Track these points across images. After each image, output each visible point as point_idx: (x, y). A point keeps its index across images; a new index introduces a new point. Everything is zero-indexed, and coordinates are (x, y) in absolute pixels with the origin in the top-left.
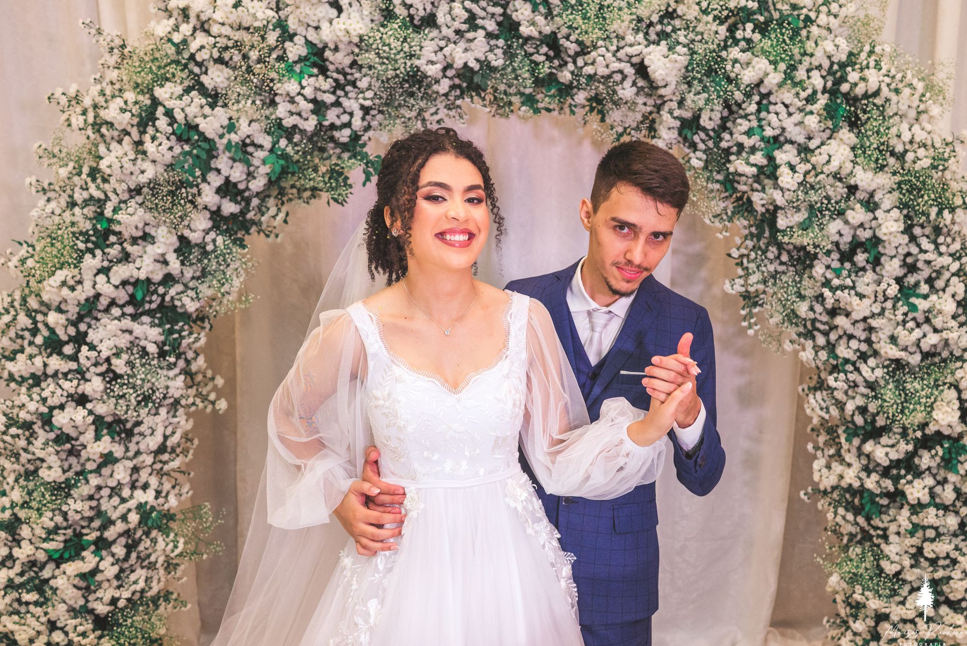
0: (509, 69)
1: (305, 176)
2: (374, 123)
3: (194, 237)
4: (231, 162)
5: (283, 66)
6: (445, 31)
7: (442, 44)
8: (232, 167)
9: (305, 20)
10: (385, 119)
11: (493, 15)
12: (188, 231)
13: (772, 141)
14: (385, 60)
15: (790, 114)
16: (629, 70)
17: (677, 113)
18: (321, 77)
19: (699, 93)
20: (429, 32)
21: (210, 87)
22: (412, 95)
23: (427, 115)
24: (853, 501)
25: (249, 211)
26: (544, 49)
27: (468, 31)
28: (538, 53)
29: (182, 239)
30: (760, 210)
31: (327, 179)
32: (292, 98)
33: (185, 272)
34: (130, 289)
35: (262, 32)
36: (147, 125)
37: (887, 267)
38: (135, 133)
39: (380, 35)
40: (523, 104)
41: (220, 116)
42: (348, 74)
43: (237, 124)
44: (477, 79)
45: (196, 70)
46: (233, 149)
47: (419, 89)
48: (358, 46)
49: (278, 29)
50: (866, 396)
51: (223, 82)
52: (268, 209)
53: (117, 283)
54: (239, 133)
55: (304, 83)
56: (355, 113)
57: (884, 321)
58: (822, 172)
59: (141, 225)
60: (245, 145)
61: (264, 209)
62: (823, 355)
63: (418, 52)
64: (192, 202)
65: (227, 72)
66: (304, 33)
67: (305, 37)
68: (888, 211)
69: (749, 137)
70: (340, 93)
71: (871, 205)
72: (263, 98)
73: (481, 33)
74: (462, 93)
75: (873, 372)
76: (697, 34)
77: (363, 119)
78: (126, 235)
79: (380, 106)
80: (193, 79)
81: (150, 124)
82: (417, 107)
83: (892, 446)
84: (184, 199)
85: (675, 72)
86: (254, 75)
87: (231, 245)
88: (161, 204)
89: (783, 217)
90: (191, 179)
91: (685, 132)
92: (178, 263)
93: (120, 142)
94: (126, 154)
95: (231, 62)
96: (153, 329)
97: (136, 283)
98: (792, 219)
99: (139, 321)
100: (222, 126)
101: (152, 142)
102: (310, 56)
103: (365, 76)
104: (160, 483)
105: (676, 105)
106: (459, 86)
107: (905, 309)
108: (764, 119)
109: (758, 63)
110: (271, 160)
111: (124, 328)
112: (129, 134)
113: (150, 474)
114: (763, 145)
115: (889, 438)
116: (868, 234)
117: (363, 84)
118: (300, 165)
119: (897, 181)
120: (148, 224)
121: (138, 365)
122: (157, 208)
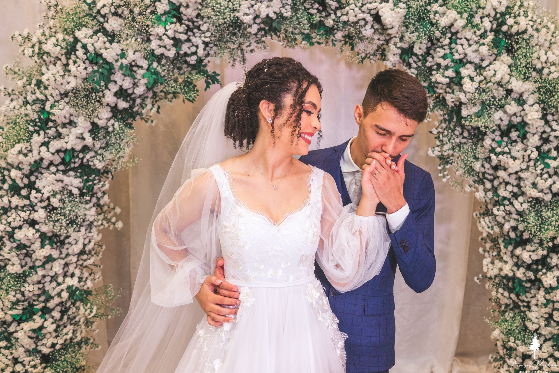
0: (295, 18)
1: (168, 85)
2: (212, 52)
3: (101, 123)
4: (123, 76)
5: (154, 17)
7: (253, 2)
8: (124, 80)
10: (218, 49)
12: (97, 119)
13: (458, 62)
14: (218, 13)
15: (470, 45)
16: (369, 18)
17: (399, 45)
18: (178, 24)
19: (413, 32)
21: (110, 30)
22: (234, 34)
23: (244, 47)
24: (508, 284)
25: (135, 107)
26: (316, 5)
28: (312, 8)
29: (93, 124)
30: (451, 104)
31: (182, 87)
32: (160, 37)
33: (96, 144)
34: (62, 155)
36: (71, 54)
37: (531, 140)
38: (63, 58)
40: (303, 39)
41: (116, 48)
42: (195, 22)
43: (126, 53)
44: (274, 25)
45: (101, 20)
46: (124, 69)
47: (239, 31)
48: (201, 5)
50: (517, 220)
51: (117, 27)
52: (146, 105)
53: (53, 152)
54: (128, 58)
55: (168, 27)
56: (199, 46)
57: (529, 174)
58: (490, 81)
59: (68, 116)
60: (131, 66)
61: (144, 105)
62: (490, 194)
63: (238, 8)
64: (99, 101)
65: (120, 21)
68: (532, 105)
69: (445, 60)
70: (190, 33)
71: (521, 101)
72: (142, 37)
74: (266, 33)
75: (521, 206)
77: (205, 49)
78: (59, 122)
79: (215, 42)
80: (99, 25)
81: (73, 53)
82: (238, 42)
83: (534, 251)
84: (94, 100)
85: (398, 19)
86: (136, 23)
87: (123, 128)
88: (80, 102)
89: (465, 109)
90: (98, 87)
91: (404, 56)
92: (91, 139)
93: (55, 64)
94: (58, 72)
95: (122, 15)
96: (76, 179)
97: (65, 151)
98: (471, 110)
99: (68, 174)
100: (117, 55)
101: (74, 65)
102: (171, 11)
103: (205, 23)
104: (82, 273)
105: (399, 40)
106: (264, 29)
107: (542, 166)
108: (454, 48)
109: (450, 13)
110: (147, 75)
111: (58, 179)
112: (60, 59)
113: (76, 268)
114: (453, 64)
115: (532, 246)
116: (519, 120)
117: (204, 28)
118: (166, 78)
119: (537, 87)
120: (72, 115)
121: (67, 201)
122: (77, 105)
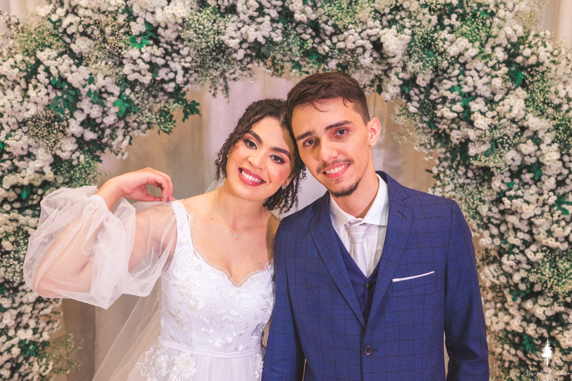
0: (286, 44)
1: (142, 114)
2: (191, 79)
3: (64, 155)
4: (91, 104)
5: (128, 38)
6: (242, 17)
7: (240, 25)
8: (91, 108)
9: (145, 7)
10: (199, 76)
11: (275, 6)
12: (60, 151)
13: (467, 95)
14: (200, 36)
15: (481, 78)
16: (369, 46)
17: (401, 75)
18: (155, 47)
19: (417, 61)
20: (232, 17)
21: (77, 52)
22: (218, 60)
23: (227, 75)
24: (514, 340)
25: (104, 138)
26: (310, 31)
27: (259, 17)
28: (305, 33)
29: (55, 157)
30: (455, 141)
31: (158, 117)
32: (135, 60)
33: (58, 179)
34: (18, 191)
35: (115, 14)
36: (31, 78)
37: (547, 183)
38: (23, 82)
39: (197, 17)
40: (293, 67)
41: (83, 72)
42: (174, 45)
43: (95, 78)
44: (263, 50)
45: (68, 40)
46: (92, 95)
47: (223, 56)
48: (181, 26)
49: (125, 14)
50: (528, 271)
51: (86, 49)
52: (117, 137)
53: (8, 187)
54: (97, 84)
55: (143, 50)
56: (178, 72)
57: (543, 220)
58: (505, 117)
59: (25, 147)
60: (101, 93)
61: (114, 136)
62: (497, 241)
63: (223, 31)
64: (62, 132)
65: (89, 42)
66: (144, 16)
67: (145, 19)
68: (550, 145)
69: (452, 92)
70: (168, 58)
71: (537, 140)
72: (114, 60)
73: (267, 18)
74: (252, 60)
75: (535, 255)
76: (417, 21)
77: (184, 76)
78: (15, 153)
79: (195, 68)
80: (65, 46)
81: (34, 77)
82: (221, 68)
83: (547, 306)
84: (56, 129)
85: (401, 47)
86: (108, 44)
87: (90, 161)
88: (40, 133)
89: (473, 147)
90: (62, 116)
91: (404, 88)
92: (52, 173)
93: (13, 89)
94: (16, 97)
95: (92, 36)
96: (33, 219)
97: (22, 187)
98: (479, 149)
99: (24, 213)
100: (84, 79)
101: (34, 90)
102: (147, 32)
103: (185, 46)
104: (37, 323)
105: (401, 69)
106: (250, 55)
107: (560, 212)
108: (461, 80)
109: (460, 41)
110: (119, 103)
111: (12, 218)
112: (19, 84)
113: (30, 318)
114: (461, 98)
115: (545, 300)
116: (533, 160)
117: (184, 52)
118: (140, 107)
119: (554, 124)
120: (31, 146)
121: (22, 244)
122: (37, 136)
